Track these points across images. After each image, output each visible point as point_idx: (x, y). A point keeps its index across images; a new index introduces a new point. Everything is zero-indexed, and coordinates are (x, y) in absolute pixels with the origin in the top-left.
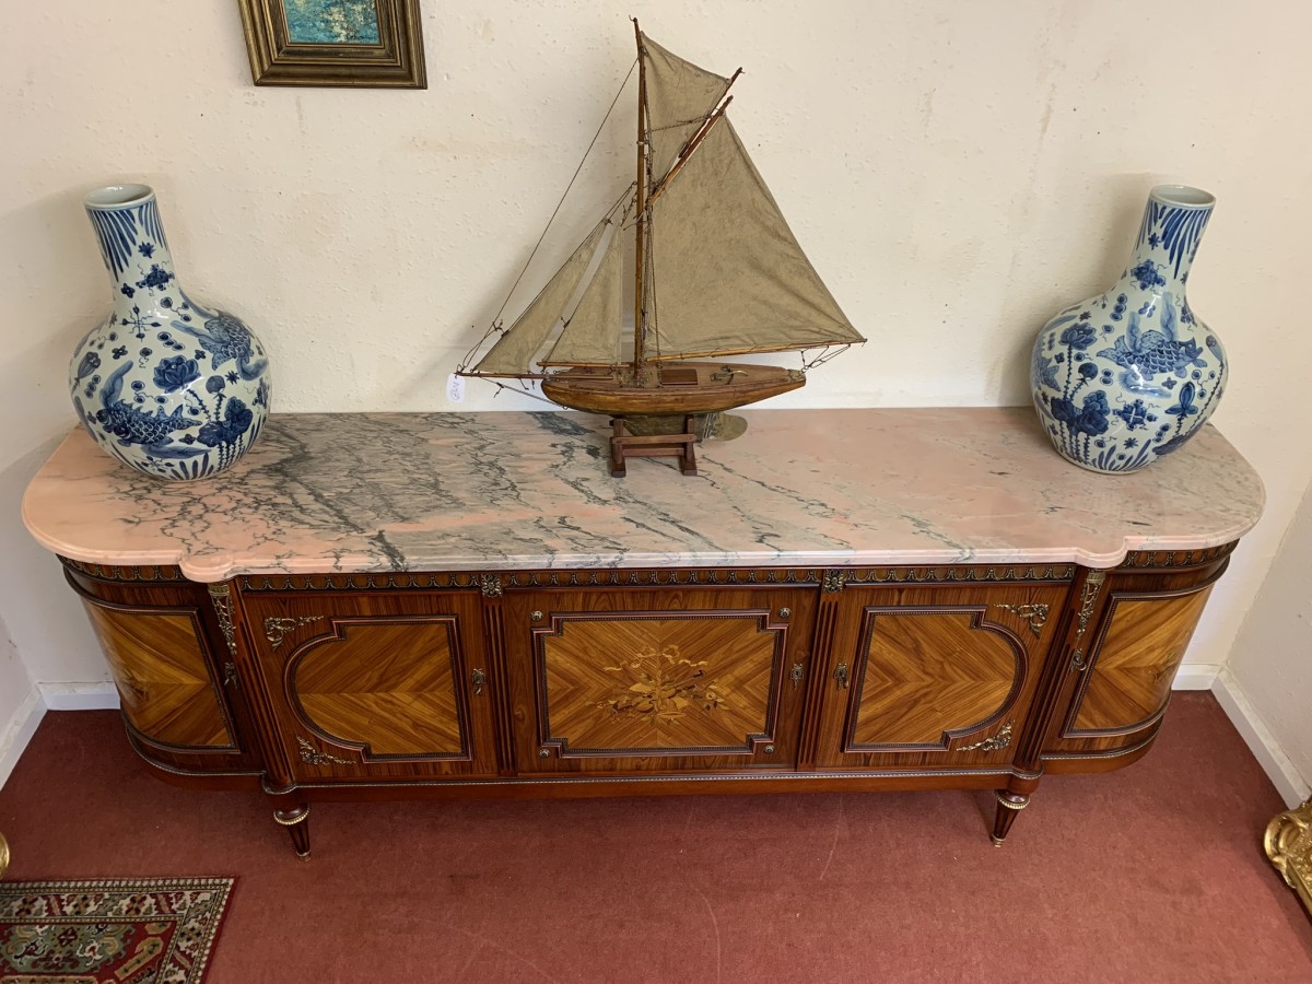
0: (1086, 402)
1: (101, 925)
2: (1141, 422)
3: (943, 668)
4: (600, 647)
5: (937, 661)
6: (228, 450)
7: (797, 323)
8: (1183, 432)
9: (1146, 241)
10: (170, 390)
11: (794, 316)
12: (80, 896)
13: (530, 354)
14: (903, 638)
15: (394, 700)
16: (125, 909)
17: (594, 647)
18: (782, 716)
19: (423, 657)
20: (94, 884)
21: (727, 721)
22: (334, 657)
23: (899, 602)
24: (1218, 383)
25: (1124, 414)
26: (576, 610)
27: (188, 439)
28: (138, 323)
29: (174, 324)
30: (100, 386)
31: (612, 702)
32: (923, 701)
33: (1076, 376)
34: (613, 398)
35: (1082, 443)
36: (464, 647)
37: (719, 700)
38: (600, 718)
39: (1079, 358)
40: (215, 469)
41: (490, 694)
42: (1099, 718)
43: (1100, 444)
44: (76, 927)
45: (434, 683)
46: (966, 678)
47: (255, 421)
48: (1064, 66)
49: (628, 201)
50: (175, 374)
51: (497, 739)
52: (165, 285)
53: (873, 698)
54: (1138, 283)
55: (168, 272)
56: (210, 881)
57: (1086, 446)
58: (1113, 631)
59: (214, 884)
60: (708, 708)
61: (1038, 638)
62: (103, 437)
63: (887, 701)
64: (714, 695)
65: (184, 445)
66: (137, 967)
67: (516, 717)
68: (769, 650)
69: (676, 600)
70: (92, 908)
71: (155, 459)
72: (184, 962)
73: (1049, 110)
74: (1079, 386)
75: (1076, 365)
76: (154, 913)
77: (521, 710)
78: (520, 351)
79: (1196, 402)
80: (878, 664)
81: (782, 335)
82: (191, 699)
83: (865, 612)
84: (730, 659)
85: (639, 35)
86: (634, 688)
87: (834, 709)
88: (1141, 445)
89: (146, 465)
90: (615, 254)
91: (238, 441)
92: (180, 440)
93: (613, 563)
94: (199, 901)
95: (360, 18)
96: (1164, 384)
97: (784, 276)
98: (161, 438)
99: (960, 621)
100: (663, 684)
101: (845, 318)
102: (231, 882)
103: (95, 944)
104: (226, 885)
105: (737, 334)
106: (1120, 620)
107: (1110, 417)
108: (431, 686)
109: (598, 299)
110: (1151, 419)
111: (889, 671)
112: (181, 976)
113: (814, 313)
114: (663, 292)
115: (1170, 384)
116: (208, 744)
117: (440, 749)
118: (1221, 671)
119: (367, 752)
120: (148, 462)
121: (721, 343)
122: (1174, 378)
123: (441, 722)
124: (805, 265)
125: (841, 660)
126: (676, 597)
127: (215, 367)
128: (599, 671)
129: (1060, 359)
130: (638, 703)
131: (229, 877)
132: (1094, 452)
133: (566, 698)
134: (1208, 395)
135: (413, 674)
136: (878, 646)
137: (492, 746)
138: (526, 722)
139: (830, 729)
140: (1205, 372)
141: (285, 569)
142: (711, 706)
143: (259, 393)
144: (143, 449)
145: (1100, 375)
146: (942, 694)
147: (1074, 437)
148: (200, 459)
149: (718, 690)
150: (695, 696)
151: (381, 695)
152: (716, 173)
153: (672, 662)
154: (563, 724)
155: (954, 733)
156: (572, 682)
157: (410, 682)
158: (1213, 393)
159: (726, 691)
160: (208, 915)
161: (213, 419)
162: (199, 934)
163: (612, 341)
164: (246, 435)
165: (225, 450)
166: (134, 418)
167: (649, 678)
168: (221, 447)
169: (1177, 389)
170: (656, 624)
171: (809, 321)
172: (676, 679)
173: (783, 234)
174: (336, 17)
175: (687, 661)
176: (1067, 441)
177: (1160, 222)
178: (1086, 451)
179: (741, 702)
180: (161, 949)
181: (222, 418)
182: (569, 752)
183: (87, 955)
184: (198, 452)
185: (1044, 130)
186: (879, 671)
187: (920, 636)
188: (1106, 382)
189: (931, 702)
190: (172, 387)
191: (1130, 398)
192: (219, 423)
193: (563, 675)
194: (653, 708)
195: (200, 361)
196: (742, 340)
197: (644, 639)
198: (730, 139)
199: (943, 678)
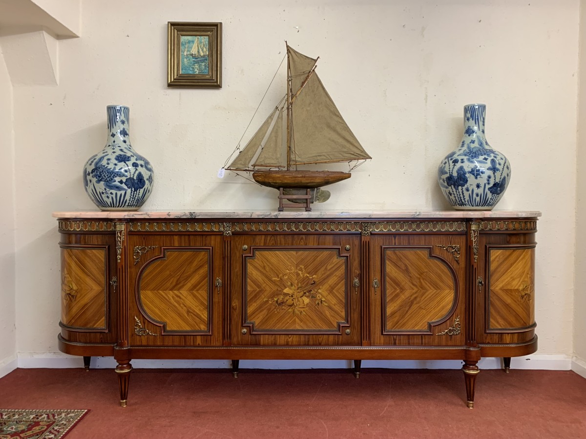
0: (457, 172)
1: (18, 422)
2: (479, 175)
3: (420, 282)
4: (271, 266)
5: (417, 277)
6: (134, 194)
7: (345, 150)
8: (497, 181)
9: (466, 120)
10: (120, 162)
11: (344, 147)
12: (12, 414)
13: (249, 159)
14: (399, 263)
15: (181, 296)
16: (32, 417)
17: (268, 266)
18: (352, 311)
19: (196, 270)
20: (20, 410)
21: (328, 313)
22: (159, 269)
23: (395, 243)
24: (505, 162)
25: (472, 172)
26: (261, 245)
27: (121, 182)
28: (113, 146)
29: (126, 148)
30: (95, 161)
31: (276, 299)
32: (415, 302)
33: (452, 164)
34: (279, 175)
35: (460, 191)
36: (214, 264)
37: (323, 299)
38: (270, 309)
39: (451, 159)
40: (127, 204)
41: (223, 293)
42: (500, 320)
43: (467, 190)
44: (6, 422)
45: (199, 286)
46: (432, 288)
47: (146, 186)
48: (428, 82)
49: (284, 101)
50: (122, 159)
51: (224, 320)
52: (126, 136)
53: (392, 300)
54: (467, 135)
55: (128, 132)
56: (76, 411)
57: (463, 194)
58: (493, 266)
59: (78, 411)
60: (318, 303)
61: (459, 264)
62: (91, 181)
63: (399, 302)
64: (320, 296)
65: (119, 184)
66: (31, 433)
67: (233, 307)
68: (342, 270)
69: (302, 240)
70: (17, 417)
71: (107, 189)
72: (55, 432)
73: (427, 96)
74: (454, 168)
75: (451, 162)
76: (45, 419)
77: (236, 303)
78: (246, 159)
79: (498, 166)
80: (391, 279)
81: (340, 155)
82: (94, 298)
83: (381, 247)
84: (326, 275)
85: (287, 46)
86: (286, 291)
87: (375, 306)
88: (482, 185)
89: (103, 193)
90: (280, 120)
91: (138, 191)
92: (118, 182)
93: (276, 215)
94: (69, 416)
95: (203, 67)
96: (483, 159)
97: (339, 130)
98: (112, 179)
99: (423, 254)
100: (298, 289)
101: (363, 148)
102: (86, 411)
103: (14, 427)
104: (83, 412)
105: (324, 154)
106: (494, 260)
107: (467, 175)
108: (197, 288)
109: (274, 138)
110: (482, 173)
111: (397, 283)
112: (52, 436)
113: (351, 147)
114: (297, 136)
115: (486, 159)
116: (95, 326)
117: (197, 328)
118: (573, 357)
119: (164, 327)
120: (104, 191)
121: (319, 158)
122: (487, 157)
123: (200, 310)
124: (346, 126)
125: (375, 275)
126: (302, 239)
127: (136, 160)
128: (270, 280)
129: (446, 163)
130: (287, 300)
131: (86, 409)
132: (466, 194)
133: (256, 296)
134: (502, 165)
135: (191, 280)
136: (390, 268)
137: (221, 326)
138: (237, 311)
139: (375, 320)
140: (499, 158)
141: (148, 215)
142: (320, 303)
143: (149, 177)
144: (104, 184)
145: (460, 161)
146: (423, 297)
147: (457, 191)
148: (123, 192)
149: (322, 292)
150: (312, 297)
151: (175, 292)
152: (313, 91)
153: (301, 275)
154: (253, 313)
155: (433, 323)
156: (259, 286)
157: (189, 285)
158: (504, 165)
159: (325, 293)
160: (71, 420)
161: (132, 176)
162: (65, 425)
163: (279, 156)
164: (142, 190)
165: (133, 193)
166: (105, 170)
167: (292, 285)
168: (132, 190)
169: (489, 161)
170: (294, 253)
171: (350, 149)
172: (303, 285)
173: (337, 114)
174: (196, 67)
175: (308, 275)
176: (456, 195)
177: (468, 112)
178: (464, 196)
179: (333, 301)
180: (44, 429)
181: (135, 178)
182: (256, 331)
183: (9, 429)
184: (123, 189)
185: (426, 102)
186: (393, 283)
187: (407, 262)
188: (462, 162)
189: (419, 303)
190: (120, 161)
191: (472, 166)
192: (134, 179)
193: (255, 282)
194: (293, 304)
195: (132, 157)
196: (326, 157)
197: (289, 262)
198: (317, 79)
199: (422, 288)
